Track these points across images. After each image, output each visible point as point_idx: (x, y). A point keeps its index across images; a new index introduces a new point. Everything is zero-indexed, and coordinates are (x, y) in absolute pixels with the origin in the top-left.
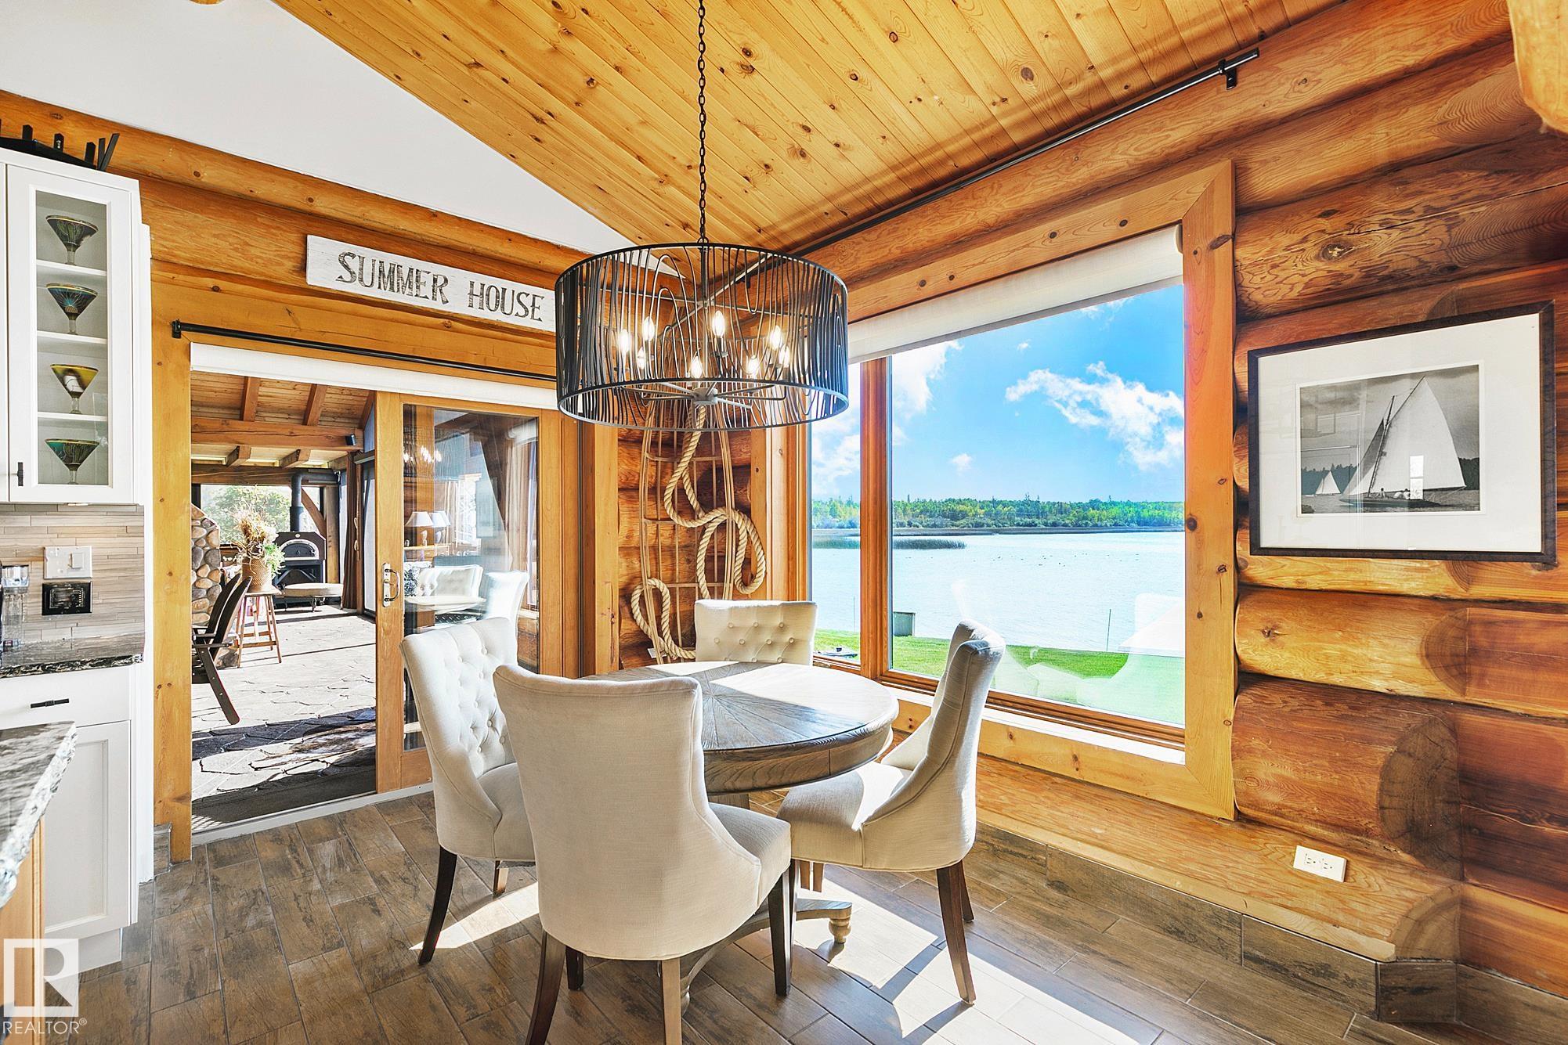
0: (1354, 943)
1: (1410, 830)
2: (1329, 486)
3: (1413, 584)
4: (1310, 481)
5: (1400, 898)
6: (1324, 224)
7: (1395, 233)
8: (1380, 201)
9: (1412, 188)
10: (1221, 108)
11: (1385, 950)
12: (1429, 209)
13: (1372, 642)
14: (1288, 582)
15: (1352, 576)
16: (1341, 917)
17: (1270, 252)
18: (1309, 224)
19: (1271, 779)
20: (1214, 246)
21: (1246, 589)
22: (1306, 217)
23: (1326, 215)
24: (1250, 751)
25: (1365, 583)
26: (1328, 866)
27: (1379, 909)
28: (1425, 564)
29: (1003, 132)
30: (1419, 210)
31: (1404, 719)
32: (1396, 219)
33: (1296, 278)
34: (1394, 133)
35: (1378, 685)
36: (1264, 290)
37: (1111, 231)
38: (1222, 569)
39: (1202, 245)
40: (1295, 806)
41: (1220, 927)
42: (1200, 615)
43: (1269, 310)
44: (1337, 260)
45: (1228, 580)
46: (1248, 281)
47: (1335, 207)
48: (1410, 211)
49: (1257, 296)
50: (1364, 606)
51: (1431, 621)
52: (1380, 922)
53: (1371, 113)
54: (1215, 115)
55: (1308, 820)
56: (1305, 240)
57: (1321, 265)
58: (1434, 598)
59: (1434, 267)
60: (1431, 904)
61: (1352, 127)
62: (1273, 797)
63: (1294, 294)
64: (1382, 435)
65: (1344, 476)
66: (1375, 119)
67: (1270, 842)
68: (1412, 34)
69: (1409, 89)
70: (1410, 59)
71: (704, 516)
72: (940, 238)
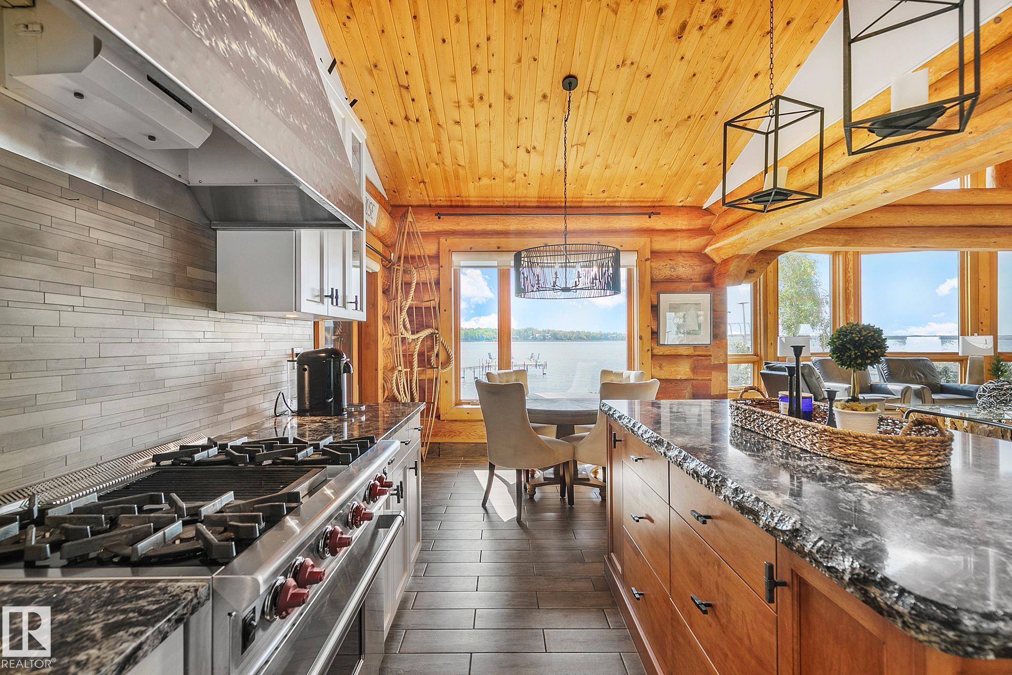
3: (686, 352)
6: (670, 262)
7: (684, 268)
8: (681, 260)
9: (686, 259)
10: (646, 222)
12: (689, 265)
14: (663, 353)
15: (675, 351)
17: (659, 266)
18: (667, 261)
20: (646, 260)
21: (654, 355)
22: (666, 259)
23: (670, 260)
25: (677, 352)
28: (689, 347)
31: (685, 384)
32: (684, 265)
33: (664, 274)
35: (679, 377)
36: (657, 275)
38: (648, 350)
39: (643, 259)
42: (643, 364)
44: (673, 272)
45: (650, 353)
46: (653, 271)
47: (672, 259)
49: (654, 277)
50: (677, 358)
51: (691, 361)
56: (666, 265)
57: (669, 272)
59: (689, 278)
61: (674, 239)
63: (664, 278)
68: (686, 223)
69: (684, 234)
70: (684, 228)
71: (413, 333)
72: (550, 229)
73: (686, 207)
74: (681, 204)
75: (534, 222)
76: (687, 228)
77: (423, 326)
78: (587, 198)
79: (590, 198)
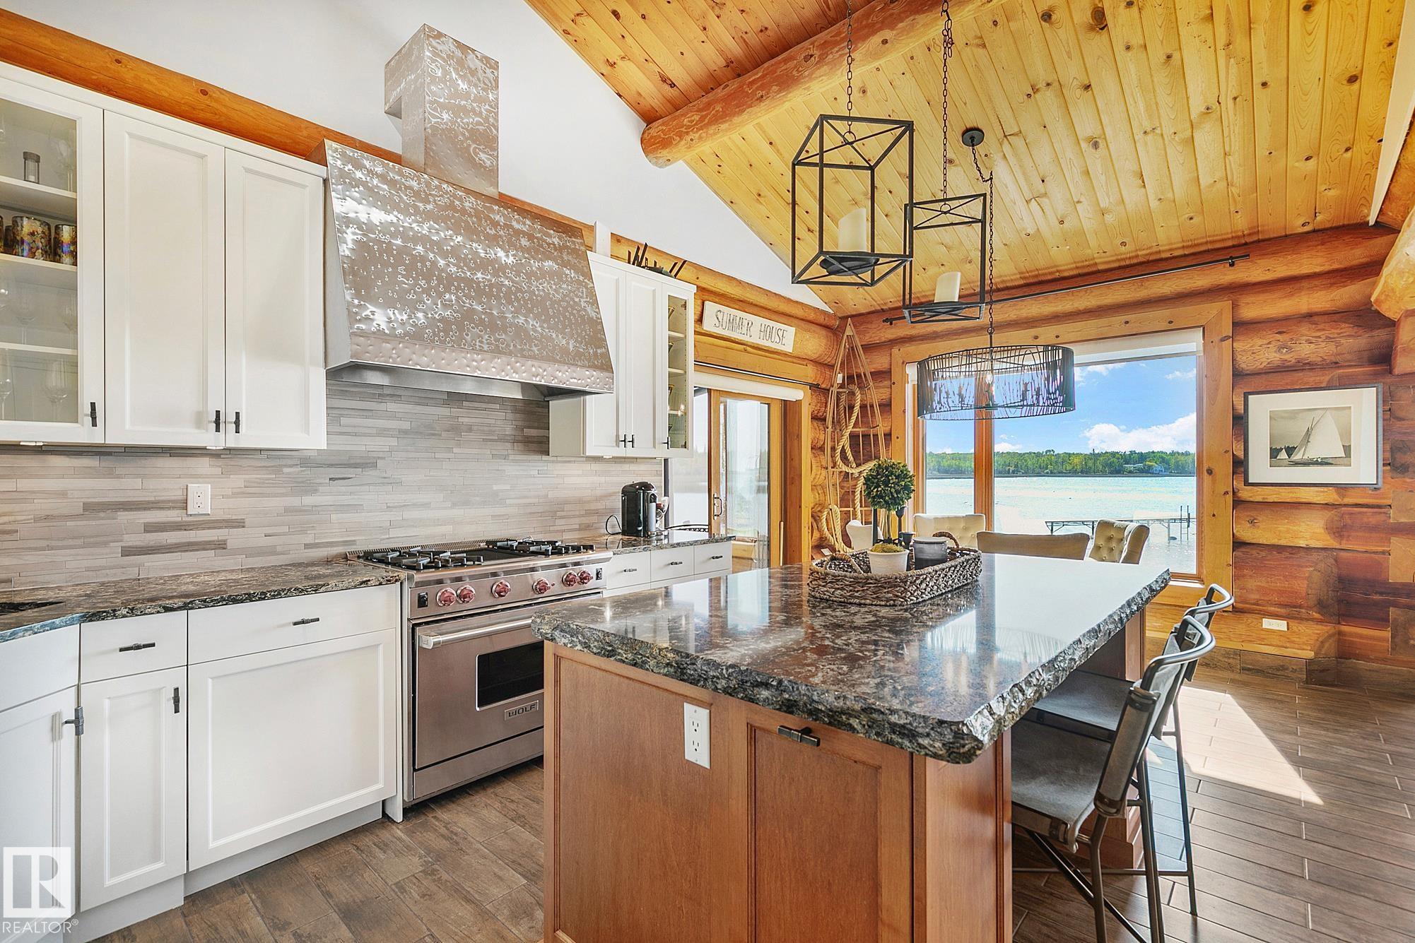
0: (1297, 654)
1: (1319, 604)
2: (1283, 455)
3: (1319, 498)
4: (1274, 453)
5: (1314, 633)
6: (1279, 337)
7: (1312, 345)
8: (1305, 330)
9: (1320, 327)
10: (1225, 275)
11: (1311, 655)
12: (1327, 337)
13: (1302, 524)
14: (1259, 499)
15: (1291, 495)
16: (1288, 645)
17: (1252, 346)
18: (1271, 336)
19: (1254, 588)
20: (1223, 340)
21: (1238, 503)
22: (1270, 332)
23: (1280, 333)
24: (1244, 576)
25: (1297, 498)
26: (1281, 625)
27: (1305, 639)
28: (1326, 489)
29: (1096, 264)
30: (1324, 337)
31: (1314, 556)
32: (1313, 340)
33: (1264, 359)
34: (1311, 300)
35: (1302, 543)
36: (1246, 363)
37: (1165, 326)
38: (1226, 493)
39: (1216, 339)
40: (1266, 599)
41: (1229, 658)
42: (1214, 515)
43: (1248, 372)
44: (1285, 354)
45: (1230, 498)
46: (1238, 358)
47: (1284, 330)
48: (1319, 337)
49: (1243, 366)
50: (1297, 508)
51: (1328, 514)
52: (1306, 644)
53: (1300, 289)
54: (1222, 277)
55: (1272, 605)
56: (1269, 343)
57: (1278, 356)
58: (1326, 504)
59: (1328, 361)
60: (1326, 635)
61: (1291, 295)
62: (1254, 596)
63: (1262, 366)
64: (1308, 434)
65: (1290, 451)
66: (1303, 293)
67: (1250, 618)
68: (1320, 260)
69: (1316, 283)
70: (1318, 269)
71: (858, 465)
72: (1045, 313)
73: (1319, 231)
74: (1307, 229)
75: (1018, 307)
76: (1327, 268)
77: (871, 457)
78: (1100, 258)
79: (1104, 258)
